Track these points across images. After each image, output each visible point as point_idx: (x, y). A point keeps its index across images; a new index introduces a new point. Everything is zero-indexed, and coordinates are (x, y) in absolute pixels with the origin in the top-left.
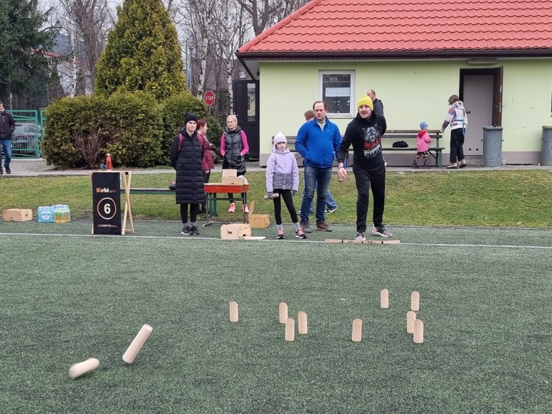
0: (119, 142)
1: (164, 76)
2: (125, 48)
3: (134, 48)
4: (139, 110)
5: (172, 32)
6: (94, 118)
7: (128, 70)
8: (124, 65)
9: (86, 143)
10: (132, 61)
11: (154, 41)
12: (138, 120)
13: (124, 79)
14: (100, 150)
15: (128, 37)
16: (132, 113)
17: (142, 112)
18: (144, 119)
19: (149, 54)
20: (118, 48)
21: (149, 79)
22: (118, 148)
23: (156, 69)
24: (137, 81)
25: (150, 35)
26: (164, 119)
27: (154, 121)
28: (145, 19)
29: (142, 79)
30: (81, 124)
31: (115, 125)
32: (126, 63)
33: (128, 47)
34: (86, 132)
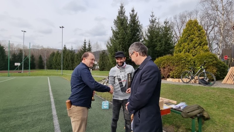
0: (175, 71)
1: (198, 47)
2: (184, 40)
3: (187, 39)
4: (183, 59)
5: (203, 32)
6: (166, 63)
7: (184, 47)
8: (183, 46)
9: (164, 71)
10: (186, 44)
11: (194, 36)
12: (182, 63)
13: (182, 50)
14: (168, 73)
15: (185, 37)
16: (180, 61)
17: (184, 60)
18: (184, 63)
19: (192, 41)
20: (181, 41)
21: (192, 49)
22: (174, 73)
23: (195, 45)
24: (187, 50)
25: (193, 34)
26: (194, 62)
27: (189, 63)
28: (191, 29)
29: (189, 49)
30: (163, 65)
31: (174, 65)
32: (183, 45)
33: (185, 40)
34: (164, 68)
